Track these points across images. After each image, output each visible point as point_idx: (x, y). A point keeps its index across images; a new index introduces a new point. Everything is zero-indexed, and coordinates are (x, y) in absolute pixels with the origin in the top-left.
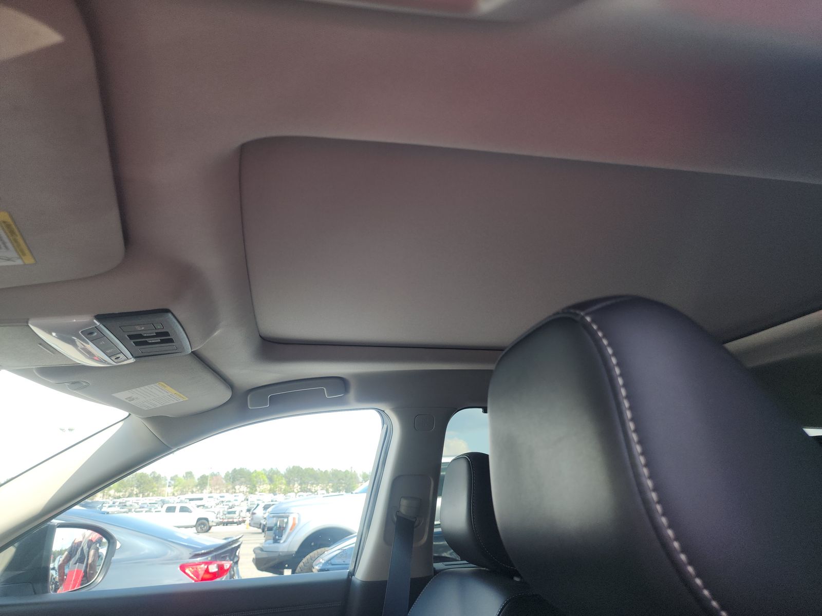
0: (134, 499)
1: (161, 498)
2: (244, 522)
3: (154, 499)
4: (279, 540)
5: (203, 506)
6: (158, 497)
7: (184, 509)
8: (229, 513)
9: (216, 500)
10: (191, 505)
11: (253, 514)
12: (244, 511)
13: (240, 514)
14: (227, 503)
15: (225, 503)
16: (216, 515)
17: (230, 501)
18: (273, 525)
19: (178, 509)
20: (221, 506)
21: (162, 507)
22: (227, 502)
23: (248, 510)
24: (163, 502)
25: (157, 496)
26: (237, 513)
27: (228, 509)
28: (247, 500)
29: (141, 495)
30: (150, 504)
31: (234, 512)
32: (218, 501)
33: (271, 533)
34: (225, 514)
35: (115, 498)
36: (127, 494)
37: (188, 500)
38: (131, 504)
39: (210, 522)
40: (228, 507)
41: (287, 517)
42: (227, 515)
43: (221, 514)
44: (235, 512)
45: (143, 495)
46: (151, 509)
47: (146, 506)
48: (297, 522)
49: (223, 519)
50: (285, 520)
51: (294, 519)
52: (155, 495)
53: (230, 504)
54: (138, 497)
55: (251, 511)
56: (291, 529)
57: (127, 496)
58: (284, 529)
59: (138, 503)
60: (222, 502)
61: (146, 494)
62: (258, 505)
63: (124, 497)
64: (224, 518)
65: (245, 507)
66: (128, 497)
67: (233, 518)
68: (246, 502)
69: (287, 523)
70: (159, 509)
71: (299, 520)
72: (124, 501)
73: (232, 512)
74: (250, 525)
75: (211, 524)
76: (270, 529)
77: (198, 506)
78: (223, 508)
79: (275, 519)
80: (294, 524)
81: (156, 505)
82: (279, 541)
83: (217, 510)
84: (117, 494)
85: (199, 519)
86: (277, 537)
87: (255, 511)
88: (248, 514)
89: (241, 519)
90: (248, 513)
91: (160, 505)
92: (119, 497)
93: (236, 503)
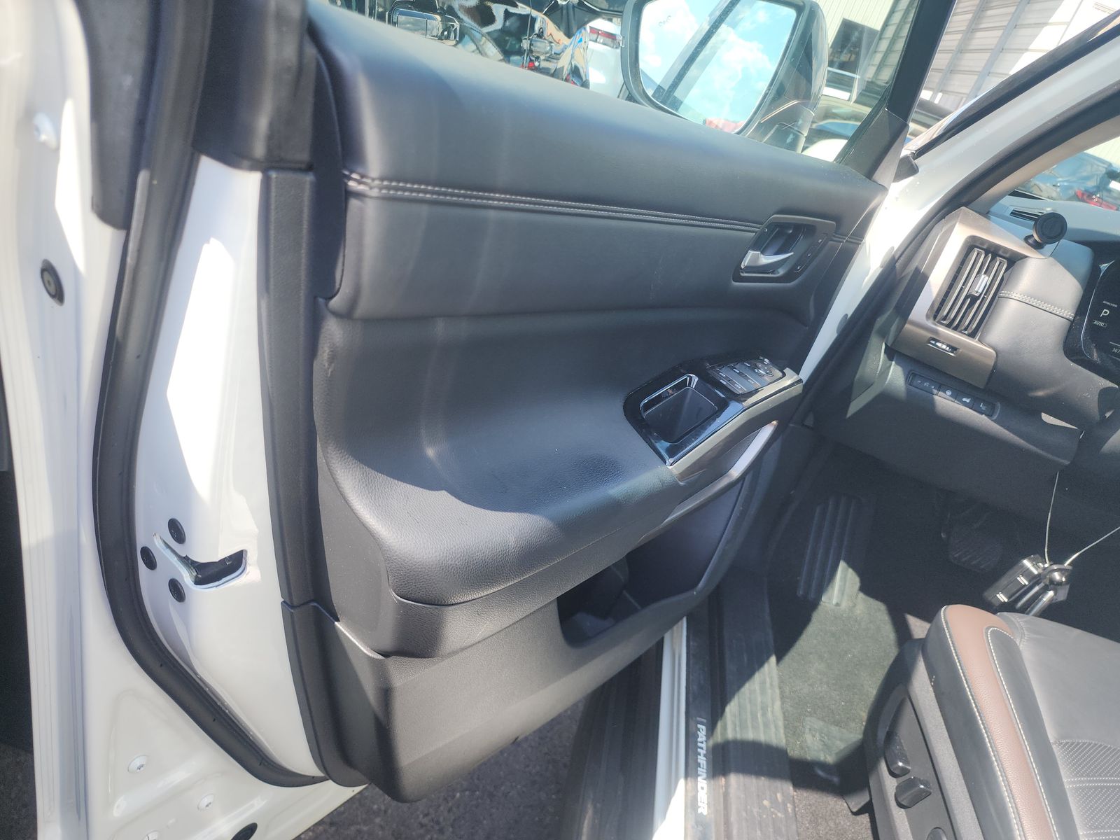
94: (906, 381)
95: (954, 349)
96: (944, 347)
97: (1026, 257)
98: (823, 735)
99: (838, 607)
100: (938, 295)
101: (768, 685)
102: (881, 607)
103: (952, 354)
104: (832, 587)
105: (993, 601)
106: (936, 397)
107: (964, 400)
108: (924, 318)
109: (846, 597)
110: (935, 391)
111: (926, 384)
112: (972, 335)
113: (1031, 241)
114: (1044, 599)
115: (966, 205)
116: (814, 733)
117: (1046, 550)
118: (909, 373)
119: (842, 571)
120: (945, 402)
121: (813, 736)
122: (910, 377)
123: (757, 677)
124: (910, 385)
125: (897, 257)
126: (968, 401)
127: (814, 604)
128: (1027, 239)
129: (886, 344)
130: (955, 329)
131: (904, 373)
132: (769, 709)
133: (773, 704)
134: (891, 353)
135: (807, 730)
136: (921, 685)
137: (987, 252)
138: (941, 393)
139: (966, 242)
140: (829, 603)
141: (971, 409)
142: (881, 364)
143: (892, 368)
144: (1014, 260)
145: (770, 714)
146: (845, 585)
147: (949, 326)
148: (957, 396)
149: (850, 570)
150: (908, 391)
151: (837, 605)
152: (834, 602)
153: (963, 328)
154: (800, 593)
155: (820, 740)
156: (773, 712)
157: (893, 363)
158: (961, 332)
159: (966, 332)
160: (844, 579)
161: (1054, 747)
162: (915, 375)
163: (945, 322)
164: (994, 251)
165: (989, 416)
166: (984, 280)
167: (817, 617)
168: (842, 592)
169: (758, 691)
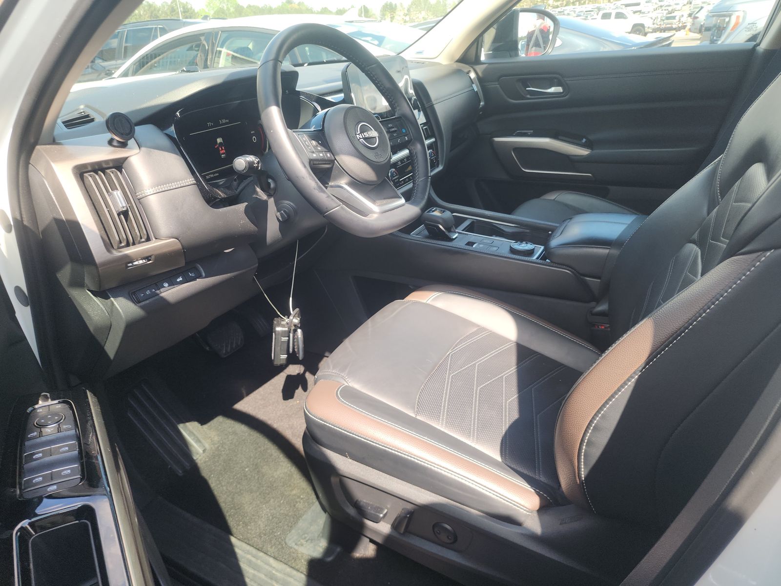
0: (571, 7)
1: (597, 5)
2: (684, 27)
3: (589, 7)
4: (716, 40)
5: (640, 11)
6: (594, 5)
7: (620, 16)
8: (668, 18)
9: (654, 4)
10: (627, 11)
11: (696, 18)
12: (686, 15)
13: (680, 19)
14: (667, 8)
15: (663, 8)
16: (653, 20)
17: (669, 6)
18: (711, 25)
19: (613, 16)
20: (660, 11)
21: (597, 15)
22: (666, 6)
23: (690, 15)
24: (599, 9)
25: (593, 3)
26: (677, 18)
27: (667, 14)
28: (691, 3)
29: (577, 3)
30: (586, 12)
31: (674, 18)
32: (657, 6)
33: (709, 33)
34: (663, 20)
35: (554, 8)
36: (565, 3)
37: (624, 6)
38: (569, 12)
39: (646, 29)
40: (667, 11)
41: (730, 16)
42: (665, 21)
43: (659, 20)
44: (676, 16)
45: (579, 3)
46: (587, 17)
47: (582, 14)
48: (741, 20)
49: (660, 25)
50: (727, 19)
51: (738, 17)
52: (590, 3)
53: (670, 9)
54: (574, 5)
55: (693, 15)
56: (732, 29)
57: (564, 5)
58: (724, 28)
59: (575, 12)
60: (661, 6)
61: (582, 2)
62: (702, 8)
63: (562, 6)
64: (662, 23)
65: (686, 11)
66: (566, 5)
67: (671, 24)
68: (689, 5)
69: (729, 22)
70: (595, 16)
71: (744, 18)
72: (562, 10)
73: (671, 17)
74: (690, 30)
75: (647, 30)
76: (708, 29)
77: (635, 12)
78: (662, 14)
79: (714, 18)
80: (737, 24)
81: (592, 13)
82: (716, 42)
83: (654, 15)
84: (556, 4)
85: (635, 26)
86: (715, 38)
87: (697, 15)
88: (690, 20)
89: (680, 25)
90: (689, 18)
91: (596, 13)
92: (557, 7)
93: (678, 7)
94: (133, 302)
95: (148, 258)
96: (141, 262)
97: (127, 158)
98: (303, 537)
99: (207, 451)
100: (99, 230)
101: (253, 559)
102: (220, 419)
103: (151, 262)
104: (191, 446)
105: (282, 363)
106: (162, 295)
107: (178, 280)
108: (108, 254)
109: (203, 441)
110: (158, 292)
111: (148, 292)
112: (148, 239)
113: (115, 143)
114: (300, 337)
115: (36, 143)
116: (299, 543)
117: (279, 313)
118: (129, 295)
119: (185, 431)
120: (171, 293)
121: (302, 545)
122: (133, 297)
123: (243, 565)
124: (139, 302)
125: (19, 218)
126: (181, 279)
127: (195, 468)
128: (110, 142)
129: (89, 290)
130: (134, 244)
131: (126, 298)
132: (274, 572)
133: (271, 566)
134: (102, 293)
135: (296, 547)
136: (343, 464)
137: (96, 171)
138: (162, 290)
139: (75, 174)
140: (200, 456)
141: (188, 282)
142: (102, 306)
143: (115, 303)
144: (119, 165)
145: (278, 575)
146: (194, 435)
147: (128, 245)
148: (172, 283)
149: (188, 424)
150: (142, 307)
151: (204, 451)
152: (201, 451)
153: (139, 238)
154: (180, 472)
155: (307, 541)
156: (277, 570)
157: (112, 299)
158: (140, 243)
159: (143, 240)
160: (191, 433)
161: (419, 418)
162: (134, 293)
163: (123, 244)
164: (99, 168)
165: (200, 276)
166: (118, 194)
167: (205, 473)
168: (198, 441)
169: (256, 573)
